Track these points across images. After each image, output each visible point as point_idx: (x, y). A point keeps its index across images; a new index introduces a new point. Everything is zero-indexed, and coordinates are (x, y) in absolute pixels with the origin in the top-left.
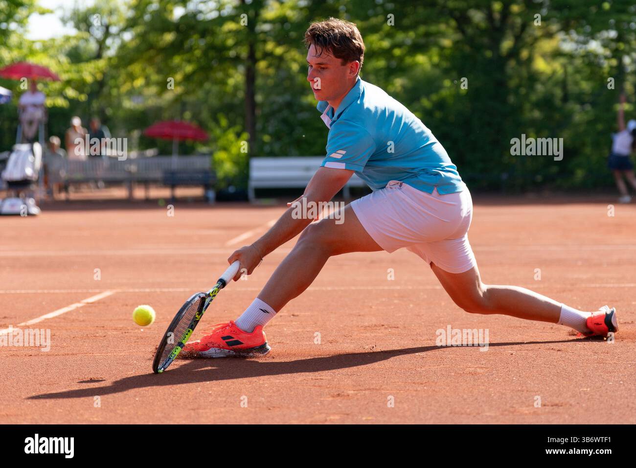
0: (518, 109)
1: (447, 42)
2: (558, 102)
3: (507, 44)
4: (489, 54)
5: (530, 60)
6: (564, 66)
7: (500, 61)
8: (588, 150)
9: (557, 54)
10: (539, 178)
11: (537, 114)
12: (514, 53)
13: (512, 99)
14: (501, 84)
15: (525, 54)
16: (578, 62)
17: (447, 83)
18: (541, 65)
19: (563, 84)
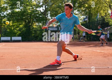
0: (32, 31)
1: (24, 24)
2: (36, 31)
3: (30, 24)
4: (28, 25)
5: (33, 26)
6: (37, 27)
7: (30, 26)
8: (40, 36)
9: (36, 25)
10: (34, 39)
11: (34, 32)
12: (31, 25)
13: (31, 30)
14: (30, 29)
15: (32, 25)
16: (38, 26)
17: (23, 28)
18: (34, 27)
19: (37, 29)
